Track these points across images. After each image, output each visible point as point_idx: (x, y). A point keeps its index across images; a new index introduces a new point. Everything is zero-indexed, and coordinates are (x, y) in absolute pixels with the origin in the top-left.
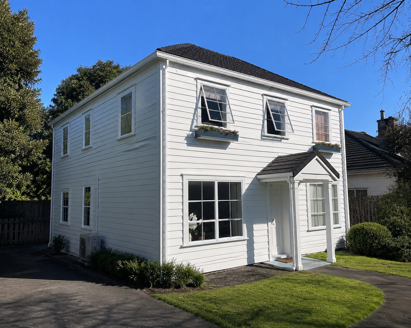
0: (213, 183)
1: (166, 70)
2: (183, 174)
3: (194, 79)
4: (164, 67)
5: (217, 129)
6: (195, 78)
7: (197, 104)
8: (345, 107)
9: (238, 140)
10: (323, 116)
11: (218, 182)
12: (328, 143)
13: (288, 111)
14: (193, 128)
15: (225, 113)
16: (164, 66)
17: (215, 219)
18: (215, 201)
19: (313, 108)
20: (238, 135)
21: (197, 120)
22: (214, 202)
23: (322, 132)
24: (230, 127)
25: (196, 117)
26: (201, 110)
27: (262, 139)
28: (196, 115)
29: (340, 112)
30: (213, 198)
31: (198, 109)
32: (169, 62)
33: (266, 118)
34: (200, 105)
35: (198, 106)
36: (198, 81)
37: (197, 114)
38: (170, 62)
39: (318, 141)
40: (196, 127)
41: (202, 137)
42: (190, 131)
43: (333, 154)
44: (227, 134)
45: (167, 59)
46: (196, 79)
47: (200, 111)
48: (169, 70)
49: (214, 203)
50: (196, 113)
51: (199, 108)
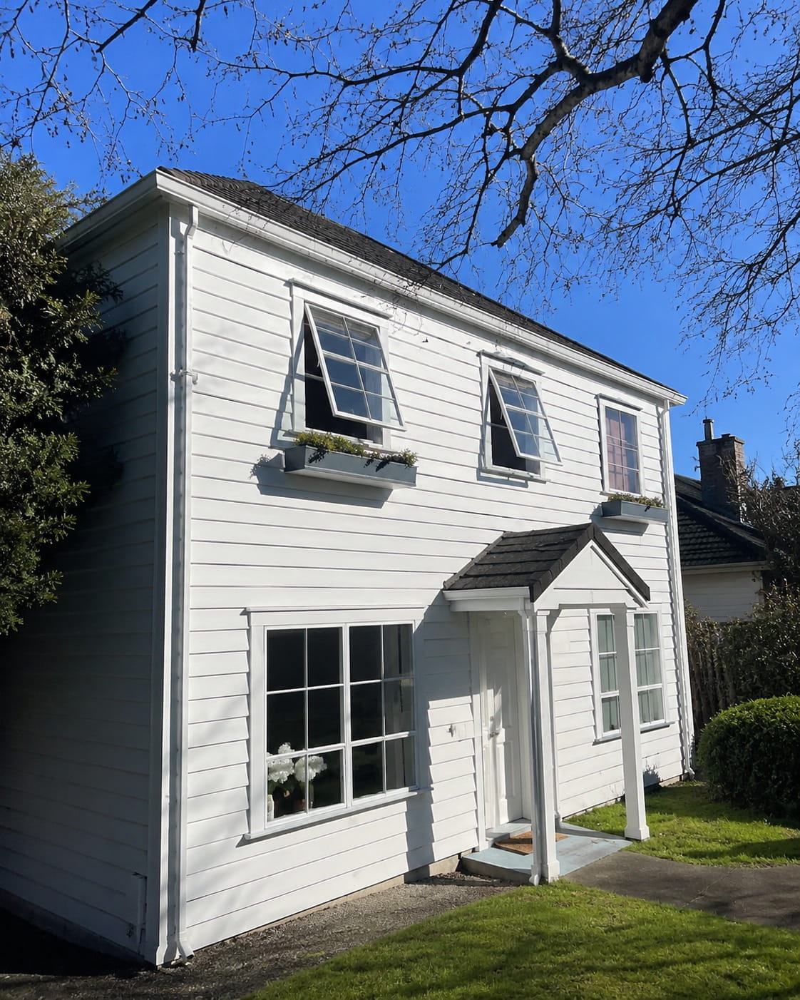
0: (336, 632)
1: (190, 242)
2: (251, 610)
3: (284, 283)
4: (183, 227)
5: (354, 445)
6: (287, 279)
7: (293, 365)
8: (672, 404)
9: (415, 482)
10: (624, 423)
11: (350, 628)
12: (636, 495)
13: (543, 405)
14: (281, 437)
15: (376, 397)
16: (181, 223)
17: (344, 742)
18: (343, 687)
19: (601, 400)
20: (416, 468)
21: (292, 415)
22: (339, 687)
23: (622, 466)
24: (393, 443)
25: (289, 404)
26: (304, 383)
27: (479, 478)
28: (289, 397)
29: (659, 416)
30: (337, 678)
31: (296, 381)
32: (201, 216)
33: (489, 420)
34: (301, 368)
35: (297, 372)
36: (296, 290)
37: (292, 396)
38: (203, 217)
39: (614, 491)
40: (288, 434)
41: (310, 470)
42: (271, 447)
43: (648, 525)
44: (385, 462)
45: (192, 205)
46: (290, 284)
47: (300, 387)
48: (199, 240)
49: (338, 691)
50: (291, 393)
51: (300, 377)
